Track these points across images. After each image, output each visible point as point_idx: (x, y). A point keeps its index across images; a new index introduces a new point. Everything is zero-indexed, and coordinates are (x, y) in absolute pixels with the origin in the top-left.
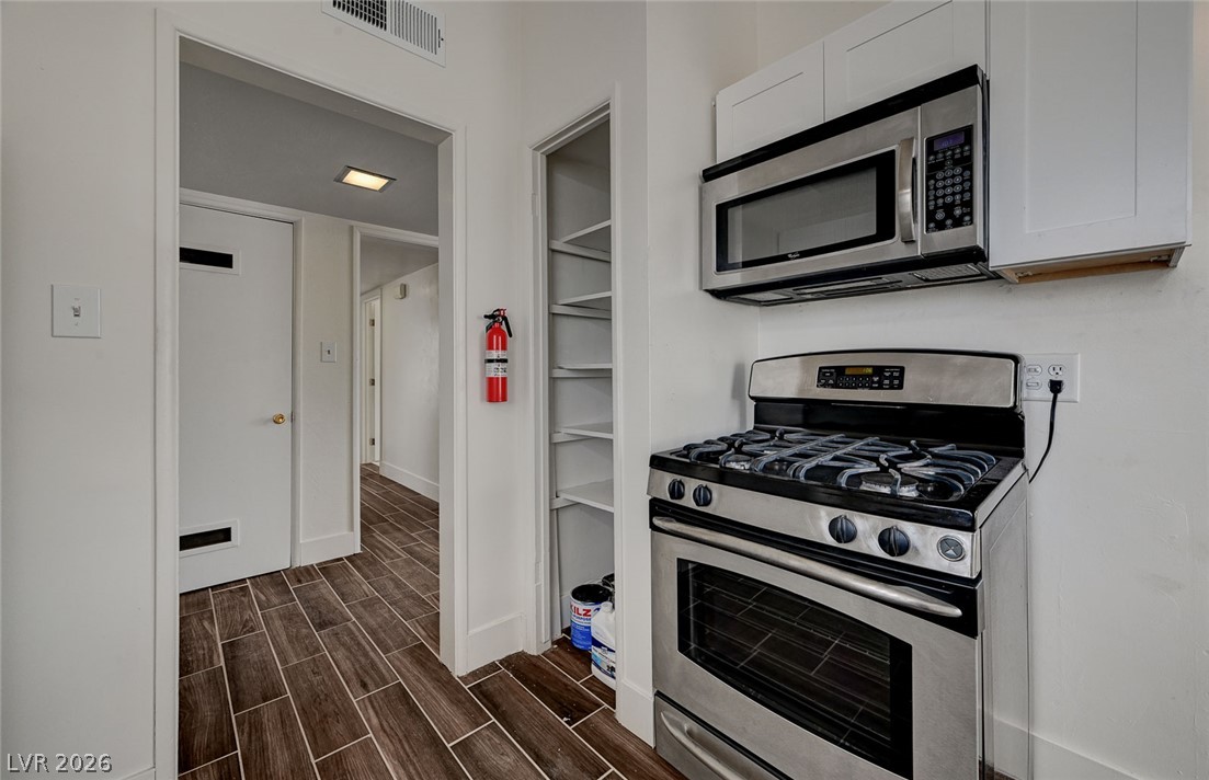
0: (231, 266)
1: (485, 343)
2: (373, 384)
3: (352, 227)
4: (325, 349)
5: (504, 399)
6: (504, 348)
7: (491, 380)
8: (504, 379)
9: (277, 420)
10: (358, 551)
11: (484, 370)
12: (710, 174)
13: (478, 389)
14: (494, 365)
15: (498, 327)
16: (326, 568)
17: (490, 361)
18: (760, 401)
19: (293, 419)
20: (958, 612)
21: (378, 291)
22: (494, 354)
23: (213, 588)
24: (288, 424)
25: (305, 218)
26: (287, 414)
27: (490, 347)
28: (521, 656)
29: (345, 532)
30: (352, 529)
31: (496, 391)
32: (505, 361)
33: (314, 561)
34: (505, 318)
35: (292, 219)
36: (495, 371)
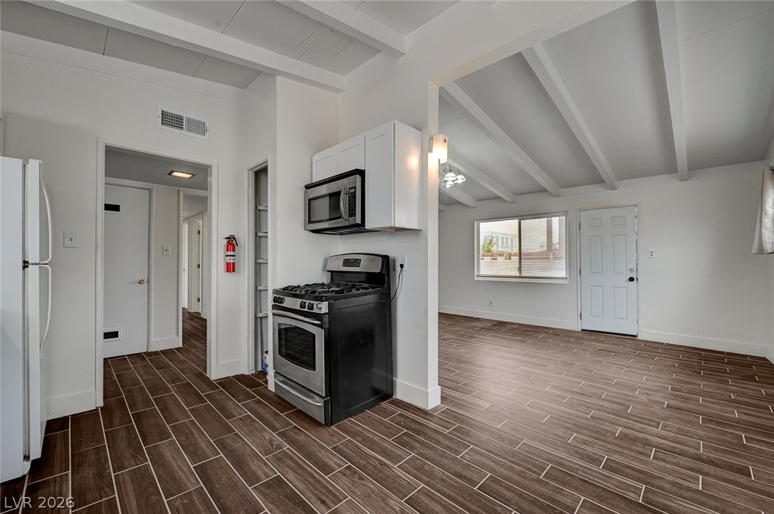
0: (119, 211)
1: (226, 249)
2: (199, 267)
3: (179, 191)
4: (165, 249)
5: (234, 271)
6: (234, 250)
7: (228, 263)
8: (234, 264)
9: (140, 282)
10: (181, 346)
11: (225, 260)
12: (308, 187)
13: (222, 267)
14: (229, 257)
15: (231, 243)
16: (164, 352)
17: (227, 256)
18: (332, 272)
19: (148, 282)
20: (320, 323)
21: (201, 215)
22: (229, 253)
23: (110, 358)
24: (146, 284)
25: (155, 187)
26: (145, 279)
27: (228, 250)
28: (243, 376)
29: (175, 337)
30: (178, 335)
31: (231, 268)
32: (234, 256)
33: (158, 349)
34: (234, 238)
35: (149, 187)
36: (230, 260)
